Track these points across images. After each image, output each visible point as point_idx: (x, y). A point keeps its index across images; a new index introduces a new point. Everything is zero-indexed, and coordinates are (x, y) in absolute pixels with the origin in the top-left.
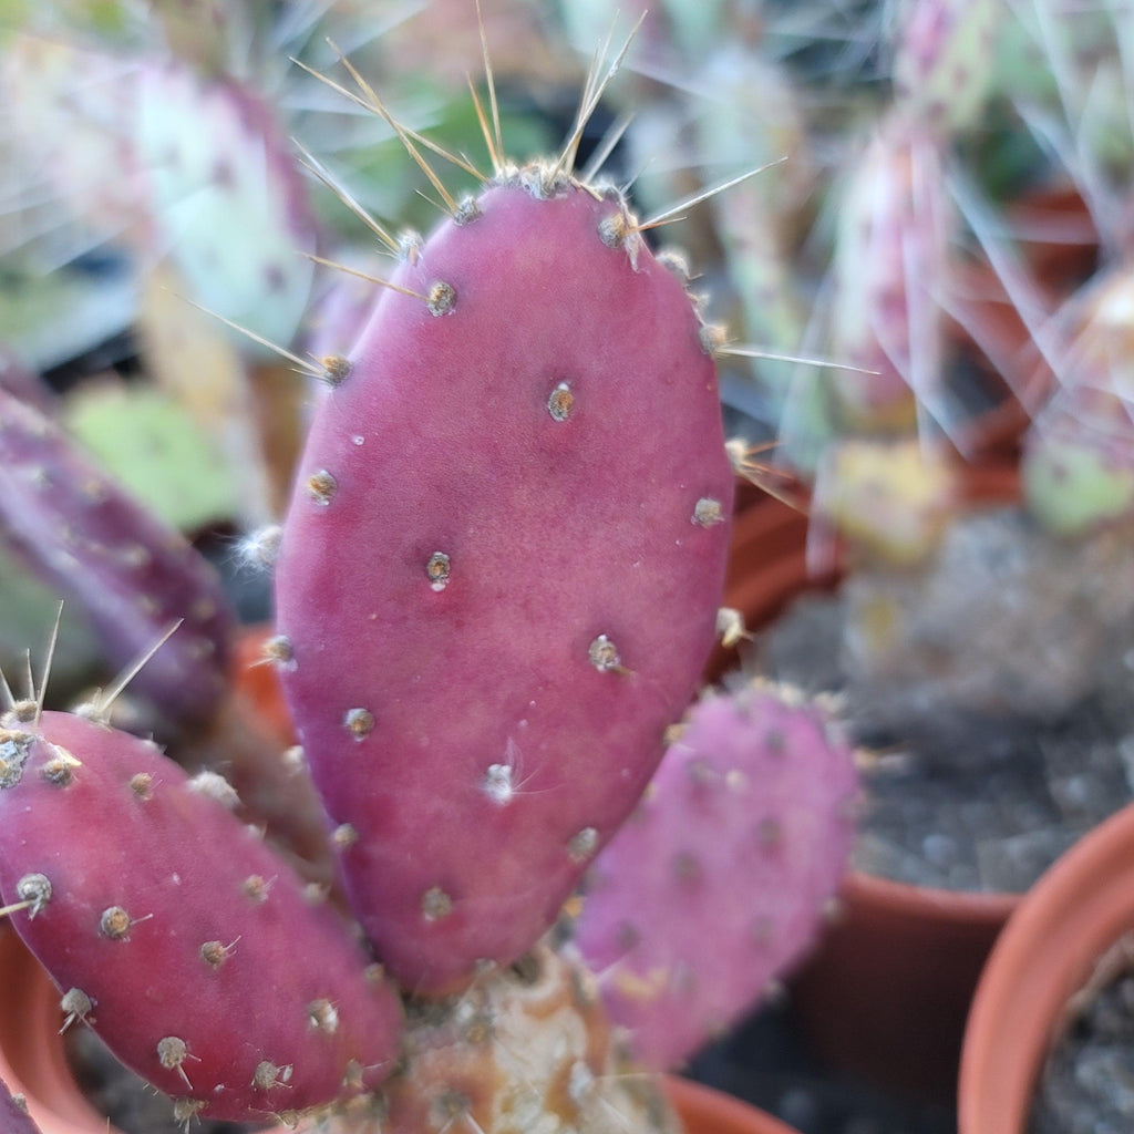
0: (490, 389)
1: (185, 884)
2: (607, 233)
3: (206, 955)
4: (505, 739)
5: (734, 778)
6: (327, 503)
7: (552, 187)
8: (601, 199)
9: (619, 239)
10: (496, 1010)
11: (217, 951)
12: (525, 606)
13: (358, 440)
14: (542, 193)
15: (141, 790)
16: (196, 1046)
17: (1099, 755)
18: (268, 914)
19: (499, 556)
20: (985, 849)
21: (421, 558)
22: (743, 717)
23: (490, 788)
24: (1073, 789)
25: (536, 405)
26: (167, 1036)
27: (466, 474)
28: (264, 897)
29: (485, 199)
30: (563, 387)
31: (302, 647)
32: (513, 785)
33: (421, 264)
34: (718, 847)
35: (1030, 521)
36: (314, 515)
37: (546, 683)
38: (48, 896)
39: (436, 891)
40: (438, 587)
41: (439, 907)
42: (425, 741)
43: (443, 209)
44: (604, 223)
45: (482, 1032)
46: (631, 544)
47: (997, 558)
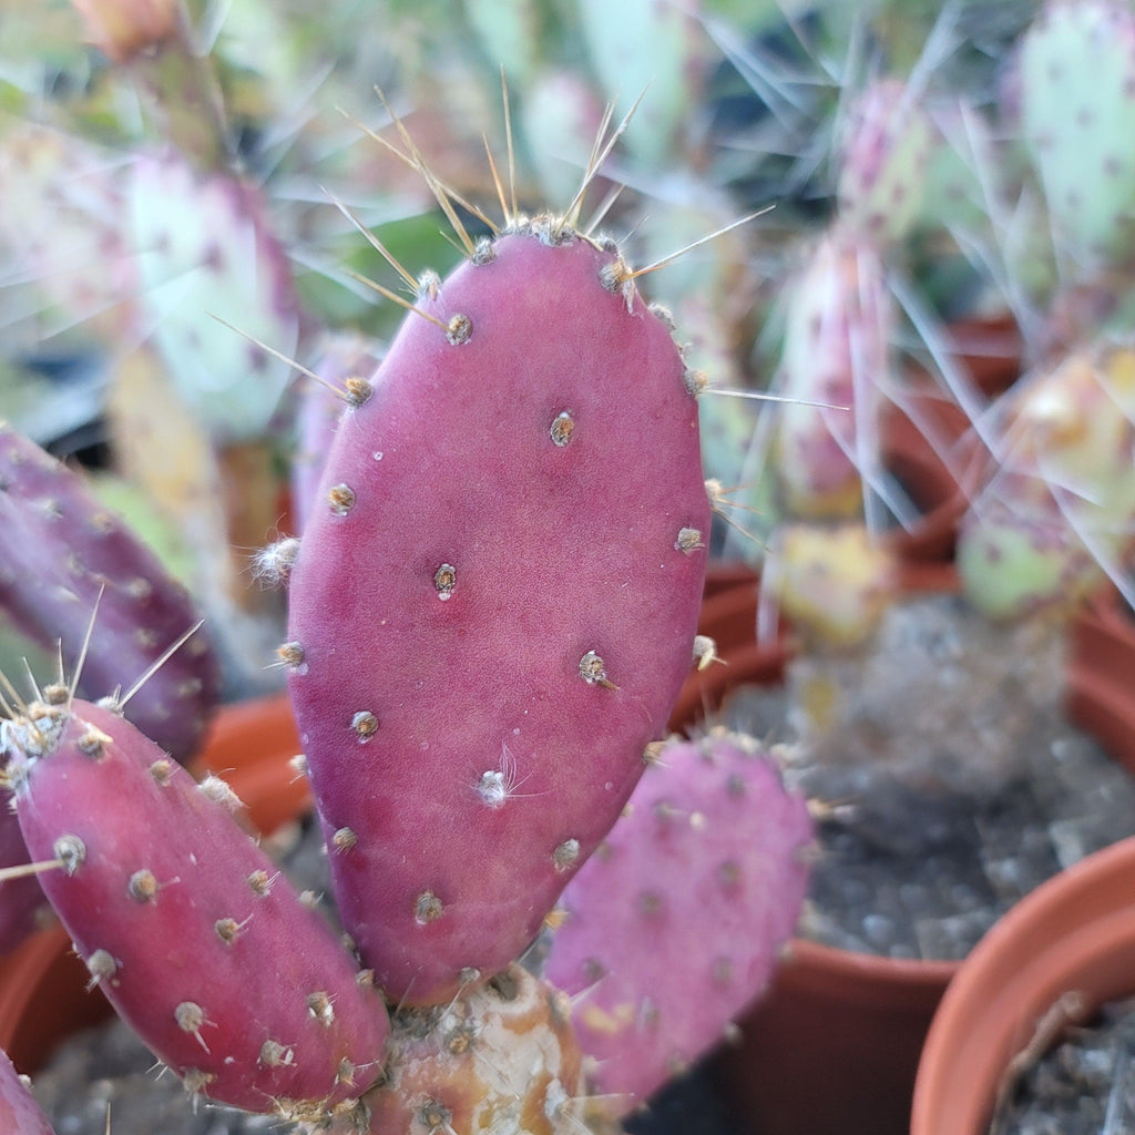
0: (499, 413)
1: (201, 865)
2: (607, 278)
3: (221, 931)
4: (500, 745)
5: (697, 820)
6: (345, 514)
7: (560, 235)
8: (601, 249)
9: (618, 284)
10: (478, 1023)
11: (231, 927)
12: (522, 618)
13: (378, 456)
14: (550, 240)
15: (160, 775)
16: (212, 1013)
17: (1030, 838)
18: (269, 907)
19: (501, 570)
20: (923, 927)
21: (431, 569)
22: (706, 761)
23: (485, 791)
24: (1006, 870)
25: (540, 431)
26: (185, 1001)
27: (474, 492)
28: (267, 892)
29: (499, 246)
30: (564, 415)
31: (314, 651)
32: (506, 790)
33: (440, 299)
34: (682, 884)
35: (963, 606)
36: (333, 525)
37: (539, 692)
38: (82, 856)
39: (428, 894)
40: (444, 596)
41: (431, 910)
42: (425, 745)
43: (462, 251)
44: (605, 270)
45: (465, 1043)
46: (620, 564)
47: (934, 640)
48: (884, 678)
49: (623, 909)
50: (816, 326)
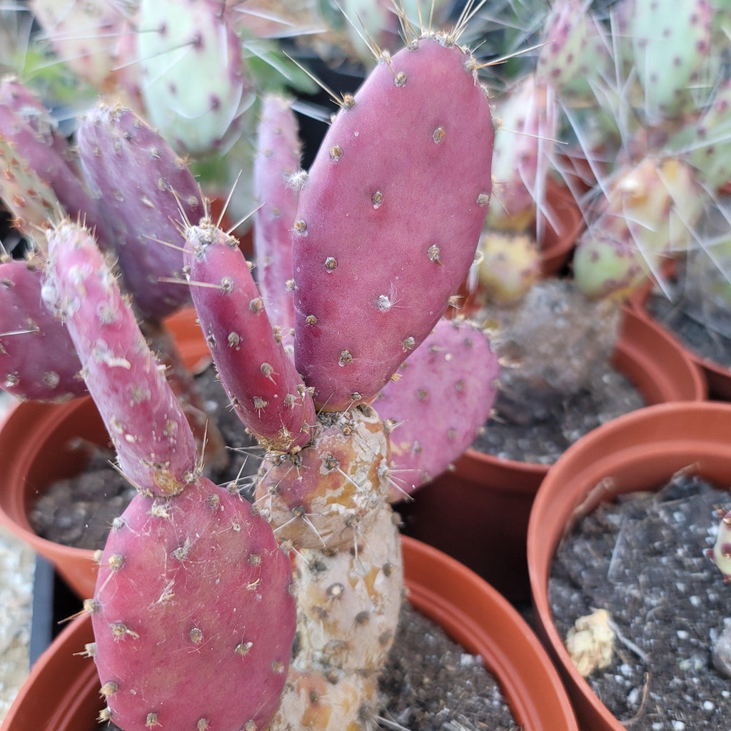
0: (413, 123)
2: (467, 67)
5: (448, 357)
6: (337, 160)
7: (449, 43)
8: (465, 52)
9: (471, 71)
10: (355, 423)
13: (357, 134)
14: (444, 44)
16: (275, 371)
19: (401, 199)
21: (372, 193)
22: (456, 328)
23: (381, 303)
25: (429, 134)
26: (264, 362)
27: (396, 159)
30: (440, 128)
31: (311, 225)
32: (392, 303)
33: (392, 64)
34: (438, 388)
37: (409, 261)
38: (233, 287)
40: (376, 207)
42: (356, 278)
44: (467, 63)
45: (350, 430)
46: (452, 205)
47: (554, 305)
48: (525, 321)
49: (410, 395)
50: (520, 124)
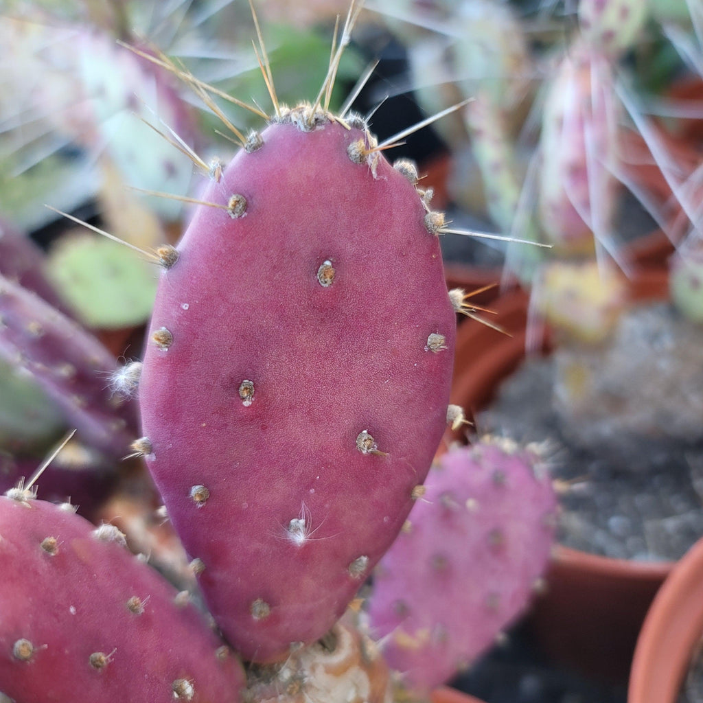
0: (275, 267)
1: (79, 613)
2: (353, 153)
3: (94, 663)
4: (299, 502)
5: (471, 503)
6: (167, 350)
7: (313, 121)
8: (349, 128)
9: (362, 158)
10: (306, 673)
11: (100, 660)
12: (309, 413)
13: (185, 307)
14: (305, 127)
15: (49, 548)
18: (145, 621)
19: (289, 381)
20: (649, 525)
21: (234, 385)
22: (476, 463)
23: (291, 535)
25: (309, 277)
27: (261, 327)
28: (142, 610)
29: (266, 133)
30: (328, 263)
31: (158, 445)
32: (306, 533)
33: (223, 181)
34: (461, 549)
36: (159, 358)
37: (326, 464)
39: (259, 601)
40: (247, 403)
41: (262, 611)
42: (245, 505)
43: (236, 142)
44: (351, 147)
45: (297, 688)
46: (382, 367)
47: (653, 337)
48: (620, 364)
50: (560, 123)
